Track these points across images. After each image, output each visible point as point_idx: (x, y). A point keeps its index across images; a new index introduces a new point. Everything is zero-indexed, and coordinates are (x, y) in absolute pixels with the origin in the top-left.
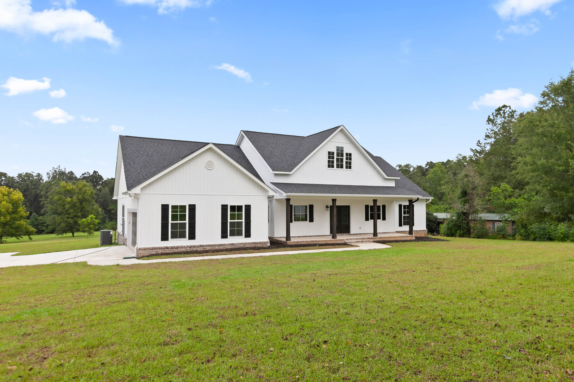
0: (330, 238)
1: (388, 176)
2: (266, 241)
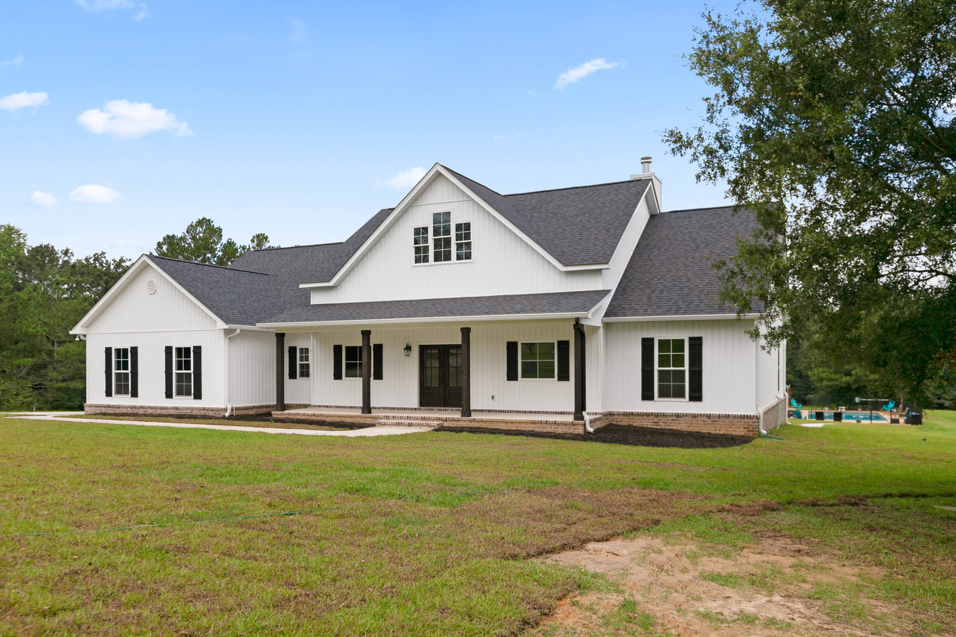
0: (359, 413)
1: (566, 265)
2: (223, 406)
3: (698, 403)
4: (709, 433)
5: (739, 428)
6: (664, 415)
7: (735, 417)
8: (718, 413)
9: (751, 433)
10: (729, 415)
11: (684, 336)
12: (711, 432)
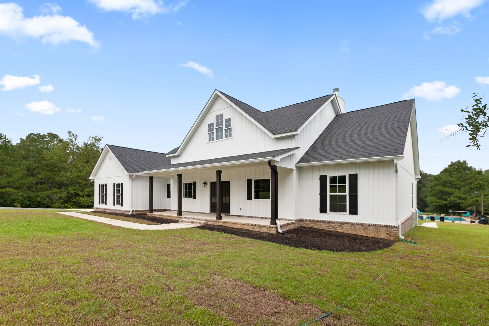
0: (176, 215)
1: (274, 134)
2: (128, 210)
3: (355, 216)
4: (362, 236)
5: (383, 234)
6: (333, 222)
7: (380, 226)
8: (368, 223)
9: (392, 238)
10: (376, 225)
11: (346, 173)
12: (363, 235)
